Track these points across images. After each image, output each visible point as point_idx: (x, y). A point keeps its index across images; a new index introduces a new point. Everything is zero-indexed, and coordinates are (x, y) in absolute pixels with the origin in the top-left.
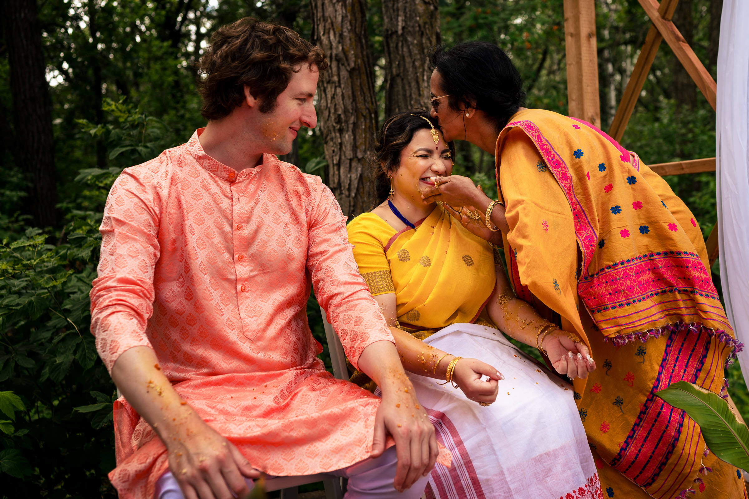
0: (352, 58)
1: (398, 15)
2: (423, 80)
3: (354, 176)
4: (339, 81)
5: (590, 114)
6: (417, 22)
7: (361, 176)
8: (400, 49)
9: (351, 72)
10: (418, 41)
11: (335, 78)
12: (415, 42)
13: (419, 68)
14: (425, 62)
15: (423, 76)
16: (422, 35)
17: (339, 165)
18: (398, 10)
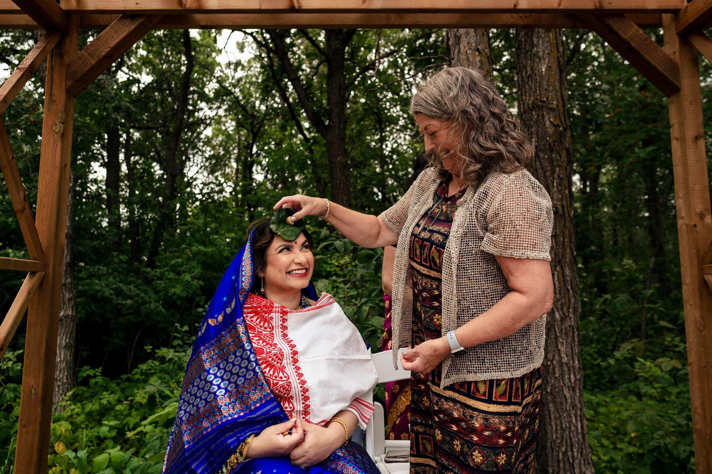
1: (532, 138)
2: (553, 186)
5: (698, 211)
6: (547, 141)
8: (534, 163)
10: (548, 156)
12: (546, 157)
13: (550, 176)
14: (555, 172)
15: (553, 183)
16: (552, 151)
18: (532, 133)
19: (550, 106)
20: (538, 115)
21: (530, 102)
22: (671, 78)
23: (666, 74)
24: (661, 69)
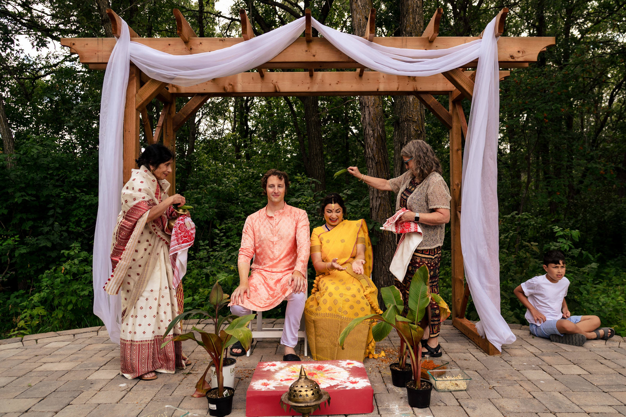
0: (376, 158)
3: (377, 204)
4: (372, 167)
5: (456, 183)
7: (380, 203)
9: (376, 163)
11: (371, 166)
17: (373, 199)
18: (405, 134)
19: (414, 120)
20: (408, 125)
21: (404, 117)
22: (448, 122)
23: (446, 120)
24: (443, 118)
